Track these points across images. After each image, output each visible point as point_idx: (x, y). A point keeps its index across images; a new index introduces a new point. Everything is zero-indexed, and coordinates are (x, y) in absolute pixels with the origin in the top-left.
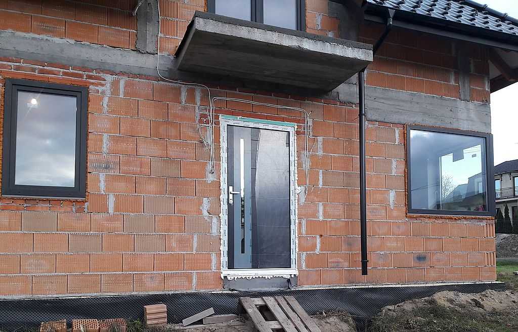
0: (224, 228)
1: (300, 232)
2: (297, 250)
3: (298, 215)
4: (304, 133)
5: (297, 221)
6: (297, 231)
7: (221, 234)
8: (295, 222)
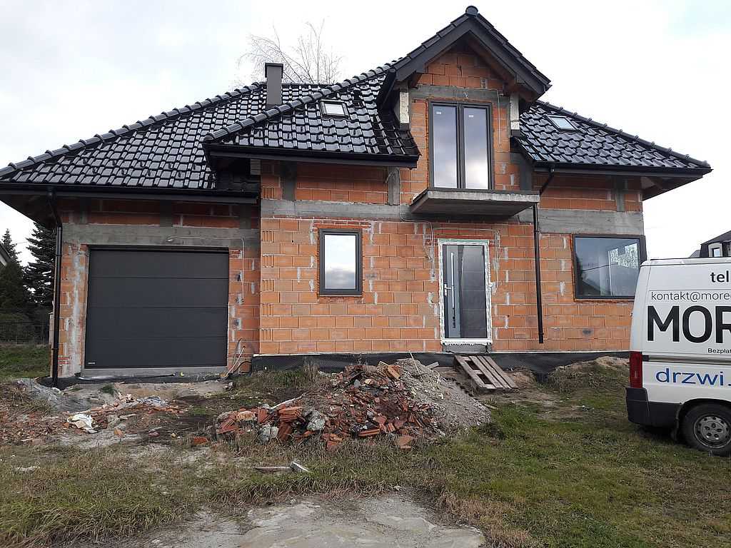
0: (442, 312)
1: (493, 314)
2: (491, 326)
3: (492, 302)
4: (494, 246)
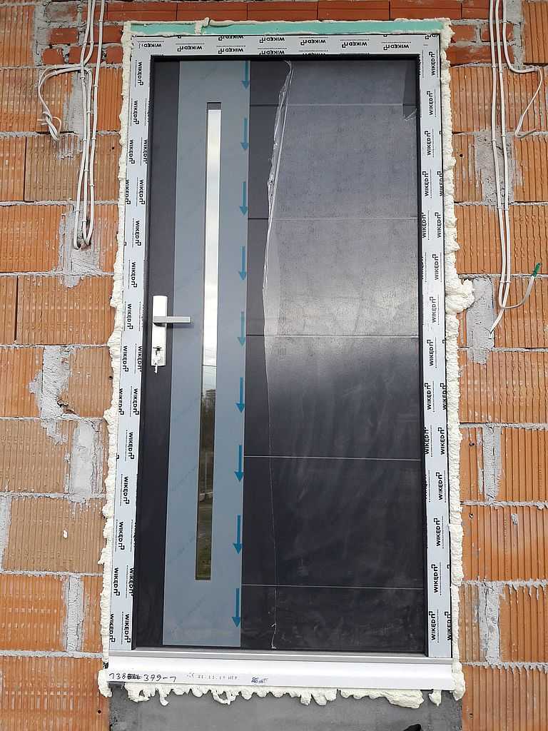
0: (125, 469)
1: (471, 489)
2: (458, 571)
3: (464, 406)
4: (485, 55)
5: (456, 436)
6: (455, 483)
7: (110, 496)
8: (445, 441)
